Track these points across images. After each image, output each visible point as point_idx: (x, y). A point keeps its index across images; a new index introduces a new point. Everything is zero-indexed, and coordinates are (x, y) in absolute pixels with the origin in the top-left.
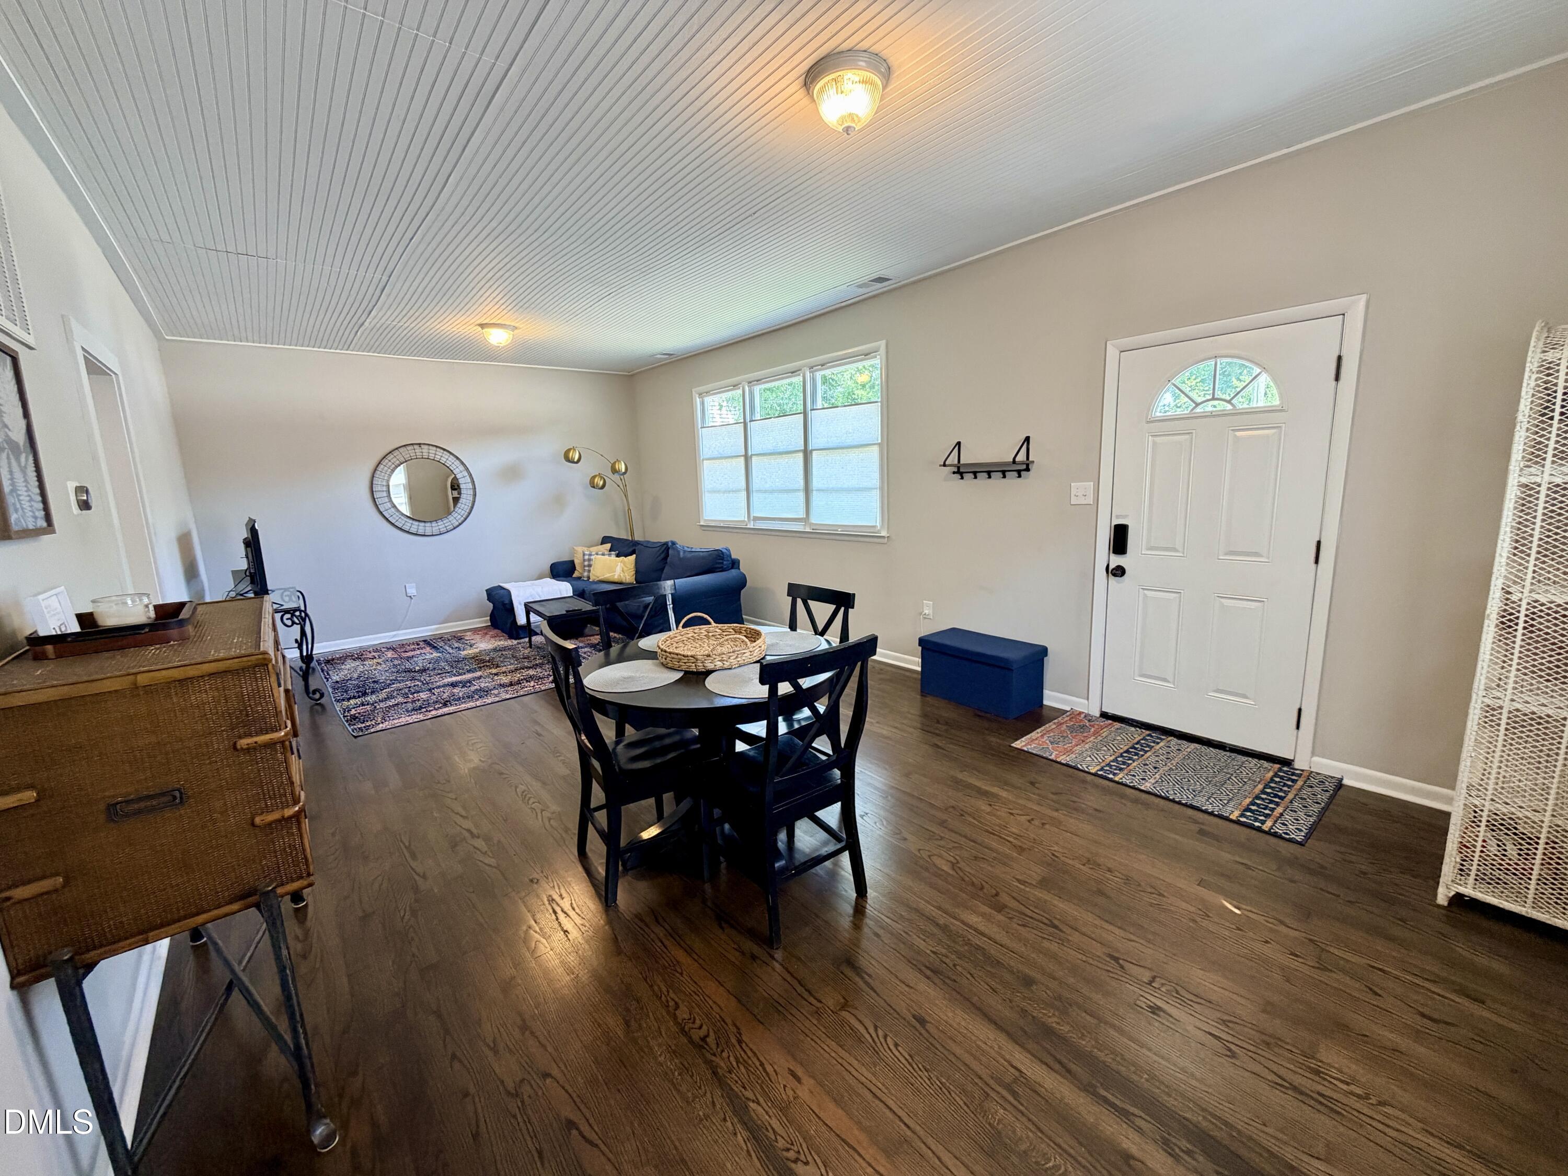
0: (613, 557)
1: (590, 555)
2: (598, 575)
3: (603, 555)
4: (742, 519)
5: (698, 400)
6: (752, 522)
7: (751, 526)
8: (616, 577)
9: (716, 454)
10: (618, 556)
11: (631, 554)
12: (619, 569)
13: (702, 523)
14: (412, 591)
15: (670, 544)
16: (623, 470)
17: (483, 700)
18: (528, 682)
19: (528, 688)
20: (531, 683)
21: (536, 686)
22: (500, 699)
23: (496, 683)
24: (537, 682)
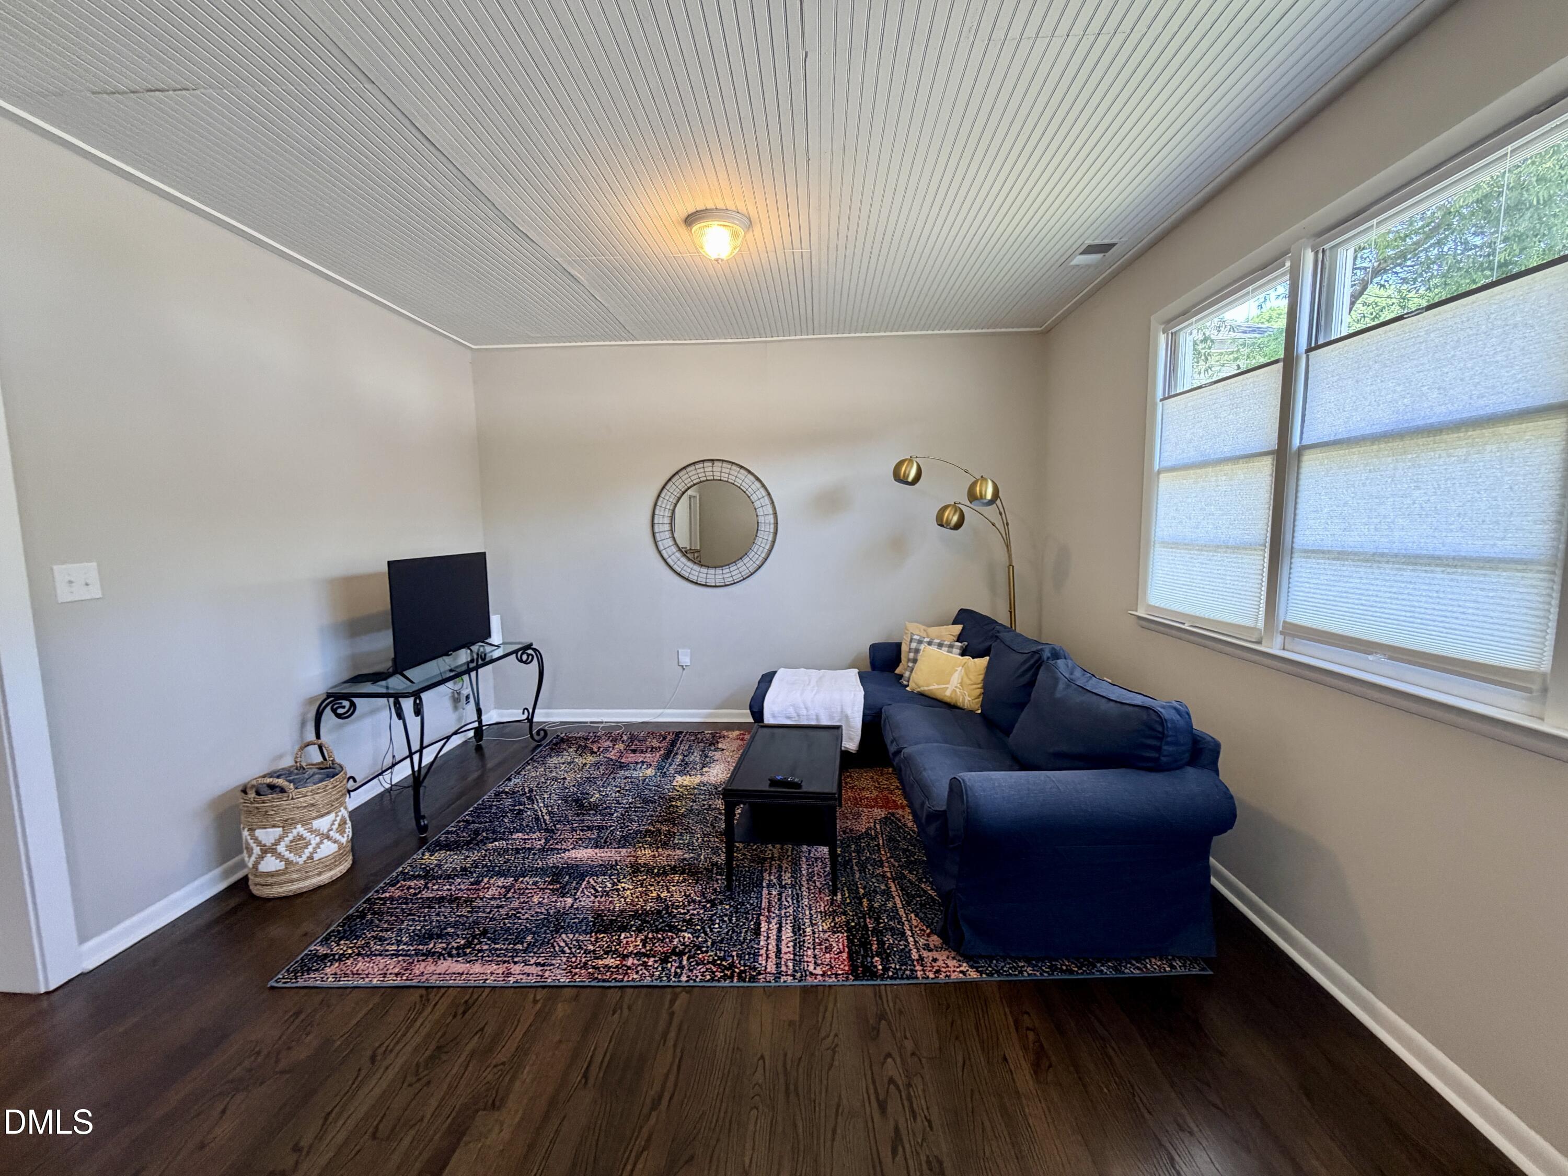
0: (955, 655)
1: (920, 642)
2: (921, 683)
3: (940, 645)
4: (1249, 623)
5: (1162, 338)
6: (1279, 639)
7: (1274, 647)
8: (948, 693)
9: (1192, 455)
10: (963, 654)
11: (981, 656)
12: (955, 679)
13: (1141, 613)
14: (685, 660)
15: (1047, 654)
16: (989, 496)
17: (516, 969)
18: (639, 930)
19: (610, 961)
20: (632, 941)
21: (630, 962)
22: (532, 980)
23: (602, 903)
24: (644, 942)
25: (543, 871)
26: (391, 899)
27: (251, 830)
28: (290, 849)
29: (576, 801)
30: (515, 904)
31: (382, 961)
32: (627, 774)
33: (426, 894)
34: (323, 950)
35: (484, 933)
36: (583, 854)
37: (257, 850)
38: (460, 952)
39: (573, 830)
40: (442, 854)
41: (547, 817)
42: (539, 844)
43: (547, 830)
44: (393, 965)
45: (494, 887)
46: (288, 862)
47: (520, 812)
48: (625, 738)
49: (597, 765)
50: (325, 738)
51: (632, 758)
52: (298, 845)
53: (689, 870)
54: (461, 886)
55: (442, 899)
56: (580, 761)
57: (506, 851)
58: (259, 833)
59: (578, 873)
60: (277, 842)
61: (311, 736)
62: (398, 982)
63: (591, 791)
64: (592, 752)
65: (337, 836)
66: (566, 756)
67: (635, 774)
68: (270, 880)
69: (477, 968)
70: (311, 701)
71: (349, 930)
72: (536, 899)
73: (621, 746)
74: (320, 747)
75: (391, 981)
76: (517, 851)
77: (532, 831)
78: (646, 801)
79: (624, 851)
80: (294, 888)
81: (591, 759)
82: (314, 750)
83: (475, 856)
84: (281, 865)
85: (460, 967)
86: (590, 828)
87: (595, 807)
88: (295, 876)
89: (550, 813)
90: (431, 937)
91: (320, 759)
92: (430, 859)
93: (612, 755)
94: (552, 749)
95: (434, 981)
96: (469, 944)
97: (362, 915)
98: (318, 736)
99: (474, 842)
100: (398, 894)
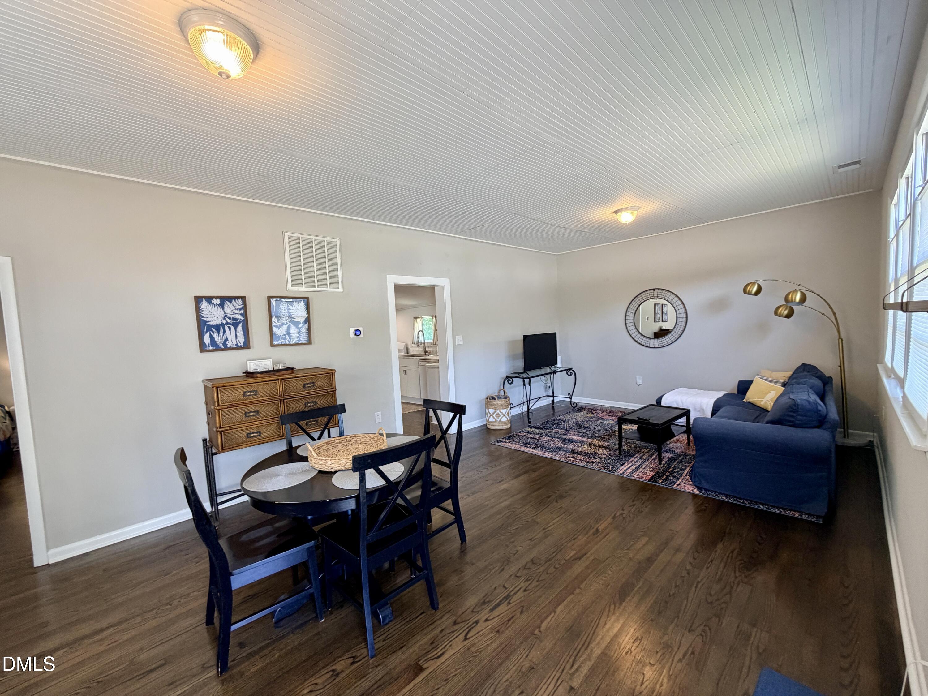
0: (778, 386)
2: (752, 398)
8: (762, 403)
14: (640, 381)
17: (545, 454)
18: (584, 456)
19: (572, 459)
20: (581, 457)
21: (577, 460)
22: (549, 457)
23: (576, 448)
24: (584, 458)
25: (561, 438)
26: (519, 435)
27: (488, 409)
28: (496, 416)
29: (579, 425)
30: (551, 443)
31: (515, 445)
32: (603, 421)
33: (527, 436)
34: (502, 440)
35: (540, 446)
36: (575, 438)
37: (489, 415)
38: (533, 448)
39: (575, 432)
40: (534, 429)
41: (568, 427)
42: (562, 433)
43: (566, 430)
44: (517, 446)
45: (546, 439)
46: (496, 420)
47: (560, 424)
48: (608, 411)
49: (592, 417)
50: (505, 389)
51: (607, 417)
52: (498, 416)
53: (609, 448)
54: (537, 437)
55: (531, 438)
56: (586, 415)
57: (552, 432)
58: (490, 410)
59: (571, 441)
60: (494, 413)
61: (502, 387)
62: (518, 449)
63: (586, 424)
64: (592, 413)
65: (507, 416)
66: (582, 413)
67: (605, 422)
68: (492, 424)
69: (537, 451)
70: (502, 378)
71: (508, 438)
72: (556, 443)
73: (605, 413)
74: (504, 391)
75: (516, 449)
76: (555, 433)
77: (562, 429)
78: (605, 430)
79: (589, 440)
80: (497, 428)
81: (590, 415)
82: (502, 392)
83: (543, 431)
84: (494, 420)
85: (533, 450)
86: (580, 432)
87: (585, 428)
88: (497, 424)
89: (569, 426)
90: (527, 444)
91: (504, 395)
92: (530, 430)
93: (600, 415)
94: (578, 411)
95: (526, 451)
96: (536, 447)
97: (511, 436)
98: (504, 388)
99: (543, 428)
100: (520, 434)
